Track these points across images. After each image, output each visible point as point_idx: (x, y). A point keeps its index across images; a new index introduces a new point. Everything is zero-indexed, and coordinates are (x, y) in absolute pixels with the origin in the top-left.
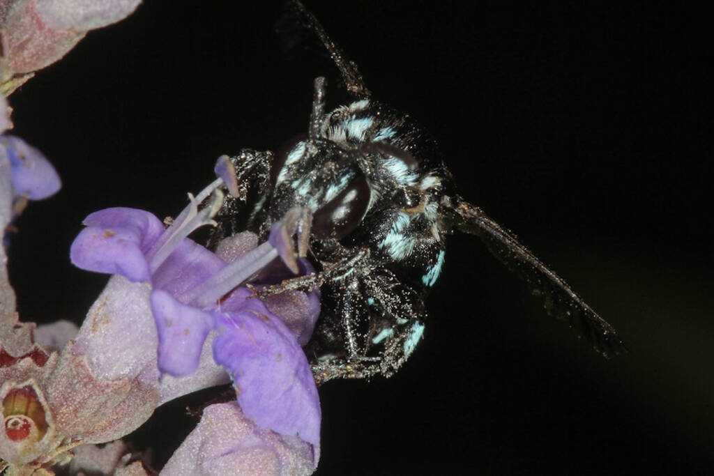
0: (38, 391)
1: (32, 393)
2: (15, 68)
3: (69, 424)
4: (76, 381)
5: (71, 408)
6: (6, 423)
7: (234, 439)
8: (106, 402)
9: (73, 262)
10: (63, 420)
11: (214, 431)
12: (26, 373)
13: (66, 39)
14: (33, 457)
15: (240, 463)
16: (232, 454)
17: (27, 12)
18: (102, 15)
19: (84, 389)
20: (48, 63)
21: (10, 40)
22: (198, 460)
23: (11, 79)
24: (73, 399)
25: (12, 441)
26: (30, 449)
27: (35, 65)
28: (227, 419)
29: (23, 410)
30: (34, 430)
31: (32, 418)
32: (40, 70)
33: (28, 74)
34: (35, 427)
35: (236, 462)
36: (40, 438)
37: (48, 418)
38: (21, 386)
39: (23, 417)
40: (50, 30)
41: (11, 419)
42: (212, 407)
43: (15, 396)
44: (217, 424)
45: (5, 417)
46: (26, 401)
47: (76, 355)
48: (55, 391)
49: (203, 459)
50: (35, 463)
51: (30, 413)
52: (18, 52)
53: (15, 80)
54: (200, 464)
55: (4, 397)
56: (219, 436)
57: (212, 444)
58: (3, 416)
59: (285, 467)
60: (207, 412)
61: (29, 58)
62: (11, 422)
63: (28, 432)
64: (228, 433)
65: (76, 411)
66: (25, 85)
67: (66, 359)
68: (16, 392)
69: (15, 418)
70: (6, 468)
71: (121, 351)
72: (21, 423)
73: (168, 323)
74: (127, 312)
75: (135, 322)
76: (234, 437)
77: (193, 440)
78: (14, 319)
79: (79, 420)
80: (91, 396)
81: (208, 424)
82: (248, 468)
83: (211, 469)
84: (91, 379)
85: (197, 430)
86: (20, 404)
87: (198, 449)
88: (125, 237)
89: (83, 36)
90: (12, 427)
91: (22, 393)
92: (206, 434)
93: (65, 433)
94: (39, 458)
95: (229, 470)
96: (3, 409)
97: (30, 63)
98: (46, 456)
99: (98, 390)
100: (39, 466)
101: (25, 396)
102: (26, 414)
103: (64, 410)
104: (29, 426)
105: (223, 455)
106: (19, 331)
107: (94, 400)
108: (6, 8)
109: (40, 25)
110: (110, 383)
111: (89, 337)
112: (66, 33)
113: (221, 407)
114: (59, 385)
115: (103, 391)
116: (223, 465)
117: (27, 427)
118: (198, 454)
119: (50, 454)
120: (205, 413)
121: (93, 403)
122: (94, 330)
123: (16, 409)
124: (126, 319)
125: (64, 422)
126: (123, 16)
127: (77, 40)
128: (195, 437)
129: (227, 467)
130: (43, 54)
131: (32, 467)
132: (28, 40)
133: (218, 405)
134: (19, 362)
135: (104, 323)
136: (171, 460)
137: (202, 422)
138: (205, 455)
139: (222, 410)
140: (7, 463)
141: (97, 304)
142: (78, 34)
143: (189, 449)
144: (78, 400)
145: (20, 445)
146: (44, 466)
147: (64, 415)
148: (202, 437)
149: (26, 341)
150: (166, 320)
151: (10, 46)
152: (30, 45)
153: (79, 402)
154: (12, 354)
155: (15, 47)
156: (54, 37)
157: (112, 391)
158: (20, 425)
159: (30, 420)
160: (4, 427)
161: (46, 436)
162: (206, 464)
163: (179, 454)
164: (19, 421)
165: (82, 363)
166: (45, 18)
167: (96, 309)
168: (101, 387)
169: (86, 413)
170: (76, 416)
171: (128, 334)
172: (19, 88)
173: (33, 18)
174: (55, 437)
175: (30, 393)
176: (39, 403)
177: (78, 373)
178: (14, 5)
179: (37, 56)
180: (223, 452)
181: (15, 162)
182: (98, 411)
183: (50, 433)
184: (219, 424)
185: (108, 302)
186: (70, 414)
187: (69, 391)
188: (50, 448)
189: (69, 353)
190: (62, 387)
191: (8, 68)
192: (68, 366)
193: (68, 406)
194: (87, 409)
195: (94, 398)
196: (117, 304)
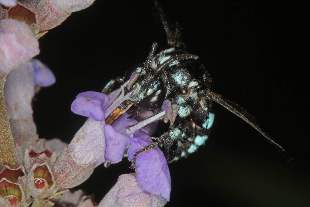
0: (49, 168)
1: (46, 169)
2: (41, 28)
3: (62, 182)
4: (67, 163)
5: (64, 175)
6: (35, 181)
7: (132, 189)
8: (79, 174)
9: (72, 110)
10: (60, 180)
11: (123, 186)
12: (43, 160)
13: (63, 16)
14: (46, 196)
15: (135, 199)
16: (131, 196)
17: (46, 4)
18: (79, 6)
19: (71, 167)
20: (55, 26)
21: (39, 16)
22: (116, 198)
23: (39, 33)
24: (65, 171)
25: (37, 189)
26: (45, 192)
27: (49, 27)
28: (129, 180)
29: (42, 176)
30: (46, 184)
31: (46, 180)
32: (51, 29)
33: (46, 31)
34: (47, 183)
35: (133, 199)
36: (49, 188)
37: (53, 179)
38: (41, 165)
39: (42, 179)
40: (56, 12)
41: (36, 179)
42: (123, 175)
43: (38, 169)
44: (125, 183)
45: (34, 178)
46: (43, 172)
47: (69, 152)
48: (58, 167)
49: (119, 198)
50: (46, 198)
51: (44, 177)
52: (42, 21)
53: (40, 33)
54: (117, 200)
55: (34, 170)
56: (126, 188)
57: (123, 191)
58: (33, 178)
59: (154, 202)
60: (120, 178)
61: (46, 24)
62: (36, 181)
63: (44, 185)
64: (130, 187)
65: (66, 176)
66: (44, 36)
67: (64, 154)
68: (39, 168)
69: (38, 179)
70: (34, 200)
71: (88, 152)
72: (41, 181)
73: (111, 139)
74: (93, 134)
75: (96, 139)
76: (132, 188)
77: (114, 190)
78: (36, 137)
79: (67, 180)
80: (73, 170)
81: (121, 183)
82: (138, 202)
83: (122, 202)
84: (74, 163)
85: (116, 185)
86: (40, 173)
87: (116, 193)
88: (95, 102)
89: (70, 15)
90: (37, 183)
91: (42, 168)
92: (120, 187)
93: (60, 186)
94: (48, 196)
95: (130, 202)
96: (34, 175)
97: (47, 26)
98: (51, 196)
99: (77, 168)
100: (48, 200)
101: (43, 170)
102: (43, 178)
103: (61, 175)
104: (44, 182)
105: (127, 196)
106: (39, 143)
107: (74, 172)
108: (37, 2)
109: (52, 10)
110: (82, 165)
111: (75, 145)
112: (63, 13)
113: (127, 176)
114: (60, 164)
115: (78, 169)
116: (127, 200)
117: (43, 183)
118: (117, 195)
119: (53, 195)
120: (119, 178)
121: (74, 174)
122: (77, 142)
123: (39, 175)
124: (92, 137)
125: (60, 181)
126: (87, 6)
127: (67, 16)
128: (115, 188)
129: (129, 201)
130: (53, 22)
131: (45, 200)
132: (47, 16)
133: (125, 174)
134: (40, 155)
135: (82, 139)
136: (105, 198)
137: (118, 182)
138: (120, 196)
139: (127, 177)
140: (34, 198)
141: (80, 131)
142: (68, 14)
143: (112, 193)
144: (67, 171)
145: (40, 191)
146: (50, 200)
147: (61, 178)
148: (118, 188)
149: (41, 147)
150: (110, 138)
151: (38, 19)
152: (47, 19)
153: (68, 173)
154: (36, 152)
155: (41, 19)
156: (58, 15)
157: (82, 169)
158: (40, 182)
159: (45, 180)
160: (34, 182)
161: (52, 187)
162: (120, 200)
163: (108, 196)
164: (40, 180)
165: (71, 156)
166: (53, 7)
167: (79, 133)
168: (78, 167)
169: (70, 177)
170: (66, 179)
171: (92, 144)
172: (42, 37)
173: (49, 7)
174: (56, 187)
175: (45, 168)
176: (49, 173)
177: (69, 160)
178: (41, 1)
179: (50, 23)
180: (127, 195)
181: (36, 70)
182: (75, 177)
183: (54, 185)
184: (126, 183)
185: (85, 130)
186: (64, 178)
187: (64, 167)
188: (53, 192)
189: (65, 151)
190: (61, 165)
191: (37, 28)
192: (65, 156)
193: (63, 174)
194: (71, 176)
195: (74, 171)
196: (89, 131)
